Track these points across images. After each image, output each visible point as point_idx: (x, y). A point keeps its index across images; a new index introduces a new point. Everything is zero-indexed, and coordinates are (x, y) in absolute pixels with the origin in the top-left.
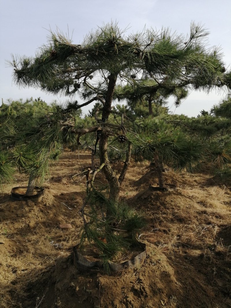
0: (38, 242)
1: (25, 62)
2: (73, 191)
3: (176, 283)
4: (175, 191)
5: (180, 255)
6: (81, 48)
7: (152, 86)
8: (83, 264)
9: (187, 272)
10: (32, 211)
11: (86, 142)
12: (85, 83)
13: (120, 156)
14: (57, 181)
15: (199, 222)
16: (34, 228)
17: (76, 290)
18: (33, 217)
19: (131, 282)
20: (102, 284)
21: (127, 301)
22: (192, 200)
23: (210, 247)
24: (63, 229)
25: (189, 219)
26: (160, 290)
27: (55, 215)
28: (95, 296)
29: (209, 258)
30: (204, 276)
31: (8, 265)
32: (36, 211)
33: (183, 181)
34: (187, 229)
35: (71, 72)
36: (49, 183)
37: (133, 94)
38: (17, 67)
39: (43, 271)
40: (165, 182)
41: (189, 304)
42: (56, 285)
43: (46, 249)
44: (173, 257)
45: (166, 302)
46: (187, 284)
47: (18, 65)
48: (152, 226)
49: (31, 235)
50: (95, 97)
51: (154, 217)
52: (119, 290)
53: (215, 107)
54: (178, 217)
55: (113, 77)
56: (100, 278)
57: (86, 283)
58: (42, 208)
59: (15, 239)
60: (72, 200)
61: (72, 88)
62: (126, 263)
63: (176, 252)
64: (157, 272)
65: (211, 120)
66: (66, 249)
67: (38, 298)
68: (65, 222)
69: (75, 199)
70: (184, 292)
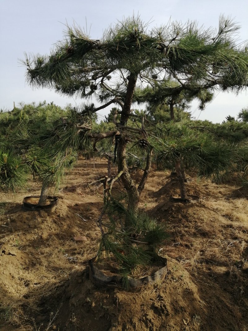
0: (51, 254)
1: (39, 61)
2: (88, 202)
3: (200, 302)
4: (198, 203)
5: (204, 272)
6: (100, 43)
7: (175, 87)
8: (100, 279)
9: (212, 290)
10: (45, 222)
11: (103, 148)
12: (102, 84)
13: (140, 163)
14: (70, 190)
15: (224, 236)
16: (47, 240)
17: (92, 306)
18: (46, 228)
19: (151, 299)
20: (120, 300)
21: (147, 319)
22: (217, 213)
23: (236, 264)
24: (77, 242)
25: (213, 233)
26: (183, 309)
27: (69, 227)
28: (112, 312)
29: (235, 276)
30: (231, 295)
31: (20, 278)
32: (49, 222)
33: (207, 192)
34: (211, 244)
35: (87, 71)
36: (62, 193)
37: (154, 96)
38: (31, 67)
39: (57, 285)
40: (187, 193)
41: (214, 324)
42: (70, 300)
43: (60, 262)
44: (196, 274)
45: (188, 321)
46: (211, 303)
47: (32, 64)
48: (172, 240)
49: (44, 247)
50: (112, 99)
51: (176, 231)
52: (138, 308)
53: (244, 111)
54: (201, 231)
55: (133, 77)
56: (118, 294)
57: (103, 299)
58: (56, 219)
59: (27, 251)
60: (87, 211)
61: (88, 90)
62: (146, 279)
63: (199, 268)
64: (179, 289)
65: (238, 126)
66: (81, 263)
67: (52, 313)
68: (79, 235)
69: (90, 210)
70: (208, 312)
